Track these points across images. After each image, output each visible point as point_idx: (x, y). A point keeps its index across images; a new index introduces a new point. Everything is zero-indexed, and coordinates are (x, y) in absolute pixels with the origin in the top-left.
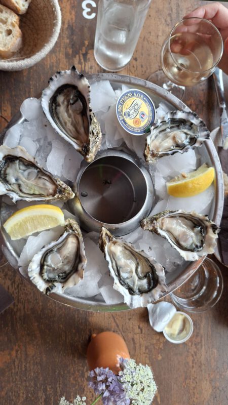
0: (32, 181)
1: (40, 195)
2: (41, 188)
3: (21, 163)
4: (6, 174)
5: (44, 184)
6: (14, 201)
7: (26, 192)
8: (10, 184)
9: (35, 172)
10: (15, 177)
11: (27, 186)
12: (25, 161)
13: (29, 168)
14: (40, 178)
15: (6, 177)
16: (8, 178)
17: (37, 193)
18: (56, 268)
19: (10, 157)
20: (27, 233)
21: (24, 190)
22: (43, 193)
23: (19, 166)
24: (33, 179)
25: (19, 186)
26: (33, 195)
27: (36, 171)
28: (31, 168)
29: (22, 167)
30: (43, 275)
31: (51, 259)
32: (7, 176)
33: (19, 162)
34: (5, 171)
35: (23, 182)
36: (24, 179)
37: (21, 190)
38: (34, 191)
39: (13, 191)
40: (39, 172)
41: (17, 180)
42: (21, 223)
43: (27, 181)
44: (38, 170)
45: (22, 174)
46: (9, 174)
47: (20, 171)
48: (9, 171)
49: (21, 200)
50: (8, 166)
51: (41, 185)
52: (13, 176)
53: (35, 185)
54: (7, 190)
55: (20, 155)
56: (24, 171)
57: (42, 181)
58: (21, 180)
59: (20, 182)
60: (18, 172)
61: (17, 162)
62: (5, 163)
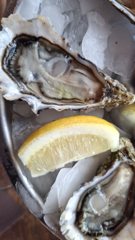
0: (60, 77)
1: (74, 101)
2: (75, 89)
3: (42, 48)
4: (19, 67)
5: (81, 82)
6: (35, 110)
7: (51, 95)
8: (26, 83)
9: (65, 62)
10: (32, 71)
11: (52, 86)
12: (48, 43)
13: (55, 56)
14: (72, 72)
15: (18, 71)
16: (21, 73)
17: (69, 96)
18: (99, 215)
19: (23, 37)
20: (57, 164)
21: (48, 93)
22: (78, 97)
23: (39, 53)
24: (62, 74)
25: (40, 85)
26: (63, 100)
27: (66, 60)
28: (58, 55)
29: (44, 55)
30: (80, 226)
31: (93, 202)
32: (21, 69)
33: (39, 46)
34: (17, 61)
35: (45, 78)
36: (47, 75)
37: (43, 93)
38: (64, 94)
39: (31, 94)
40: (70, 62)
41: (36, 76)
42: (47, 149)
43: (53, 78)
44: (70, 58)
45: (45, 66)
46: (23, 66)
47: (41, 60)
48: (24, 61)
49: (47, 109)
50: (21, 54)
51: (76, 84)
52: (30, 69)
53: (65, 85)
54: (21, 92)
55: (40, 32)
56: (47, 60)
57: (76, 76)
58: (43, 76)
59: (42, 79)
60: (37, 62)
61: (36, 45)
62: (17, 48)
